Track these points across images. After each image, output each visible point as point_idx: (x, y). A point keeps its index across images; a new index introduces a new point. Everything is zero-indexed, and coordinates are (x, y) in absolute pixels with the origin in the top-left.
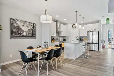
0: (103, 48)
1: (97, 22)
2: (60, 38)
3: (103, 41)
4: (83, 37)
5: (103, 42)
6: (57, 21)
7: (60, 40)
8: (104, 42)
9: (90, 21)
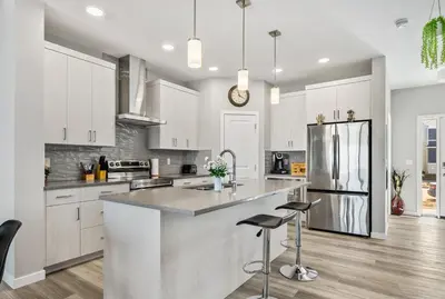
0: (397, 211)
1: (365, 67)
2: (156, 162)
3: (394, 174)
4: (287, 155)
5: (394, 181)
6: (128, 56)
7: (155, 171)
8: (397, 180)
9: (324, 61)
